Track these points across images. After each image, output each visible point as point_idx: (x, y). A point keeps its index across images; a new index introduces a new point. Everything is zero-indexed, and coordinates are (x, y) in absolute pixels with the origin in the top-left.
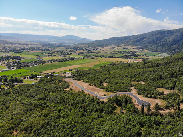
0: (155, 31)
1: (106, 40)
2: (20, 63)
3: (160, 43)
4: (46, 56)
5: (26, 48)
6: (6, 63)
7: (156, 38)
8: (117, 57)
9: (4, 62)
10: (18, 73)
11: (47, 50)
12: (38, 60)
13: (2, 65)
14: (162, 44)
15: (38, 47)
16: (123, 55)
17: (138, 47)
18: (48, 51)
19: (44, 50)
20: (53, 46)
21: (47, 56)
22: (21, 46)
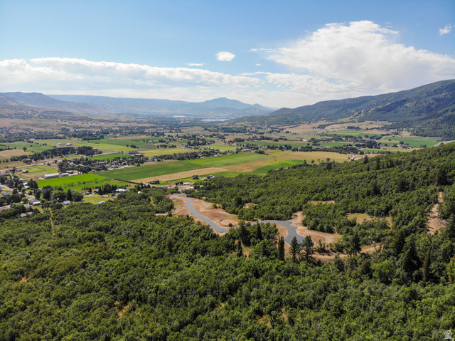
0: (436, 83)
1: (308, 108)
2: (89, 163)
3: (444, 115)
4: (154, 148)
5: (114, 129)
6: (60, 160)
7: (437, 100)
8: (324, 150)
9: (55, 159)
10: (80, 183)
11: (159, 134)
12: (133, 155)
13: (49, 165)
14: (450, 117)
15: (141, 127)
16: (341, 144)
17: (387, 123)
18: (162, 137)
19: (153, 135)
20: (176, 126)
21: (154, 146)
22: (102, 124)
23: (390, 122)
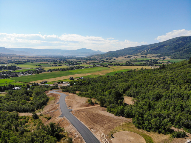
1: (121, 50)
2: (11, 73)
3: (184, 50)
4: (50, 66)
7: (178, 44)
12: (37, 69)
20: (63, 59)
23: (159, 54)
